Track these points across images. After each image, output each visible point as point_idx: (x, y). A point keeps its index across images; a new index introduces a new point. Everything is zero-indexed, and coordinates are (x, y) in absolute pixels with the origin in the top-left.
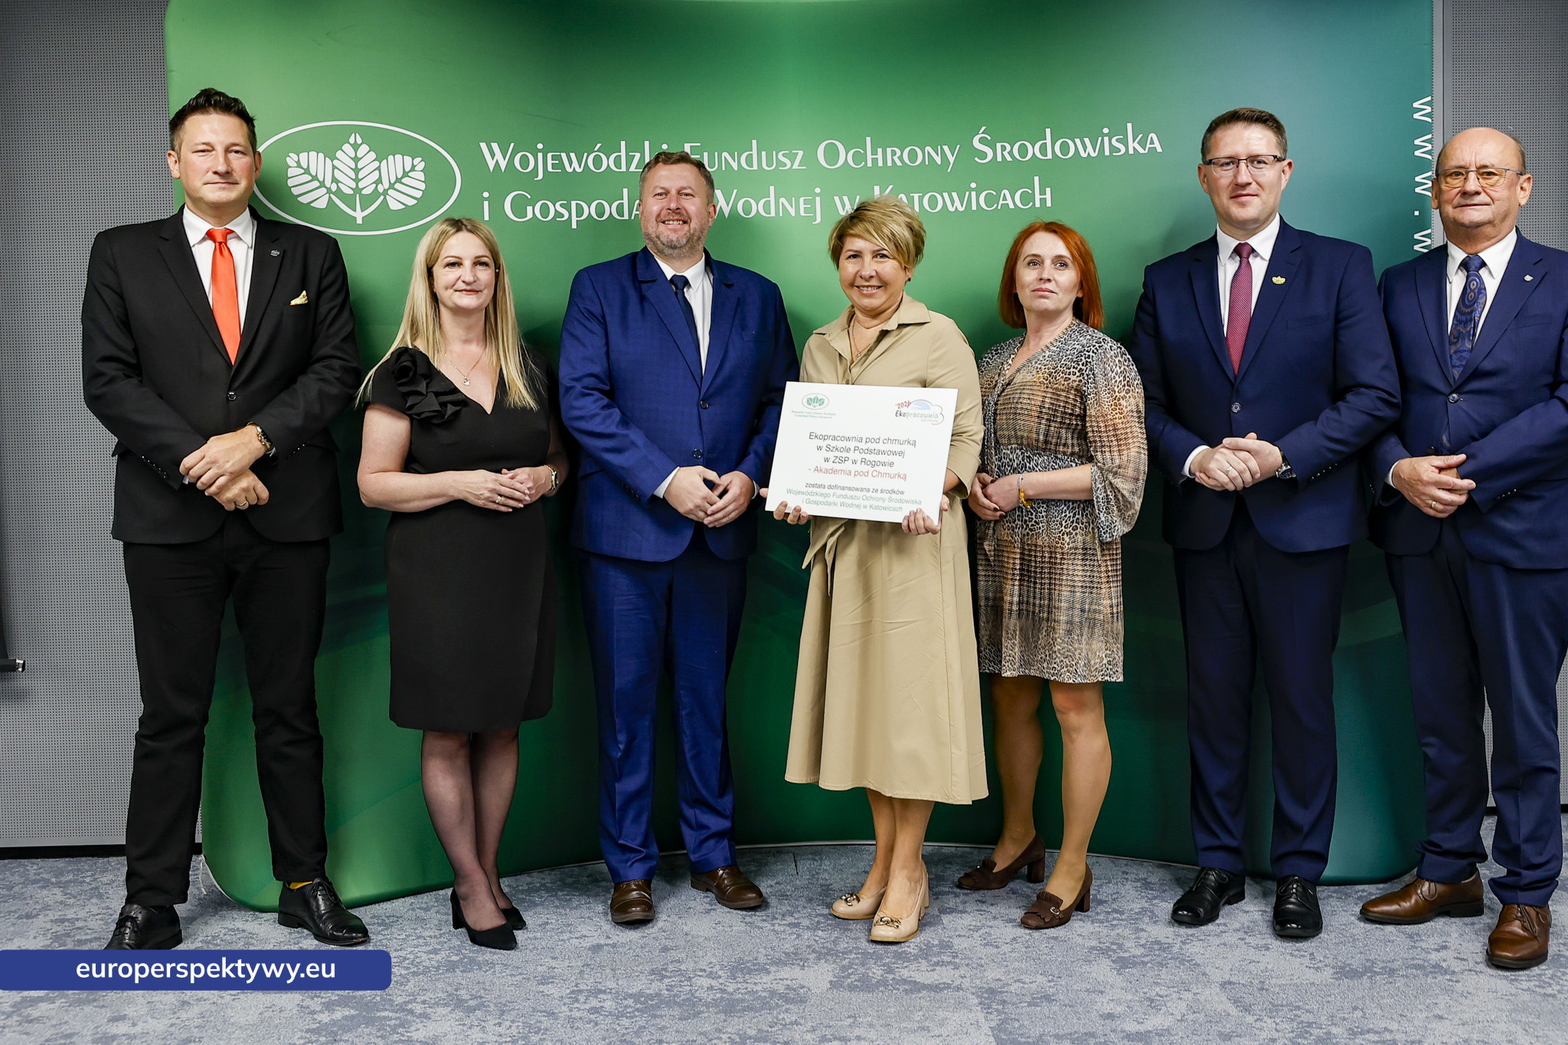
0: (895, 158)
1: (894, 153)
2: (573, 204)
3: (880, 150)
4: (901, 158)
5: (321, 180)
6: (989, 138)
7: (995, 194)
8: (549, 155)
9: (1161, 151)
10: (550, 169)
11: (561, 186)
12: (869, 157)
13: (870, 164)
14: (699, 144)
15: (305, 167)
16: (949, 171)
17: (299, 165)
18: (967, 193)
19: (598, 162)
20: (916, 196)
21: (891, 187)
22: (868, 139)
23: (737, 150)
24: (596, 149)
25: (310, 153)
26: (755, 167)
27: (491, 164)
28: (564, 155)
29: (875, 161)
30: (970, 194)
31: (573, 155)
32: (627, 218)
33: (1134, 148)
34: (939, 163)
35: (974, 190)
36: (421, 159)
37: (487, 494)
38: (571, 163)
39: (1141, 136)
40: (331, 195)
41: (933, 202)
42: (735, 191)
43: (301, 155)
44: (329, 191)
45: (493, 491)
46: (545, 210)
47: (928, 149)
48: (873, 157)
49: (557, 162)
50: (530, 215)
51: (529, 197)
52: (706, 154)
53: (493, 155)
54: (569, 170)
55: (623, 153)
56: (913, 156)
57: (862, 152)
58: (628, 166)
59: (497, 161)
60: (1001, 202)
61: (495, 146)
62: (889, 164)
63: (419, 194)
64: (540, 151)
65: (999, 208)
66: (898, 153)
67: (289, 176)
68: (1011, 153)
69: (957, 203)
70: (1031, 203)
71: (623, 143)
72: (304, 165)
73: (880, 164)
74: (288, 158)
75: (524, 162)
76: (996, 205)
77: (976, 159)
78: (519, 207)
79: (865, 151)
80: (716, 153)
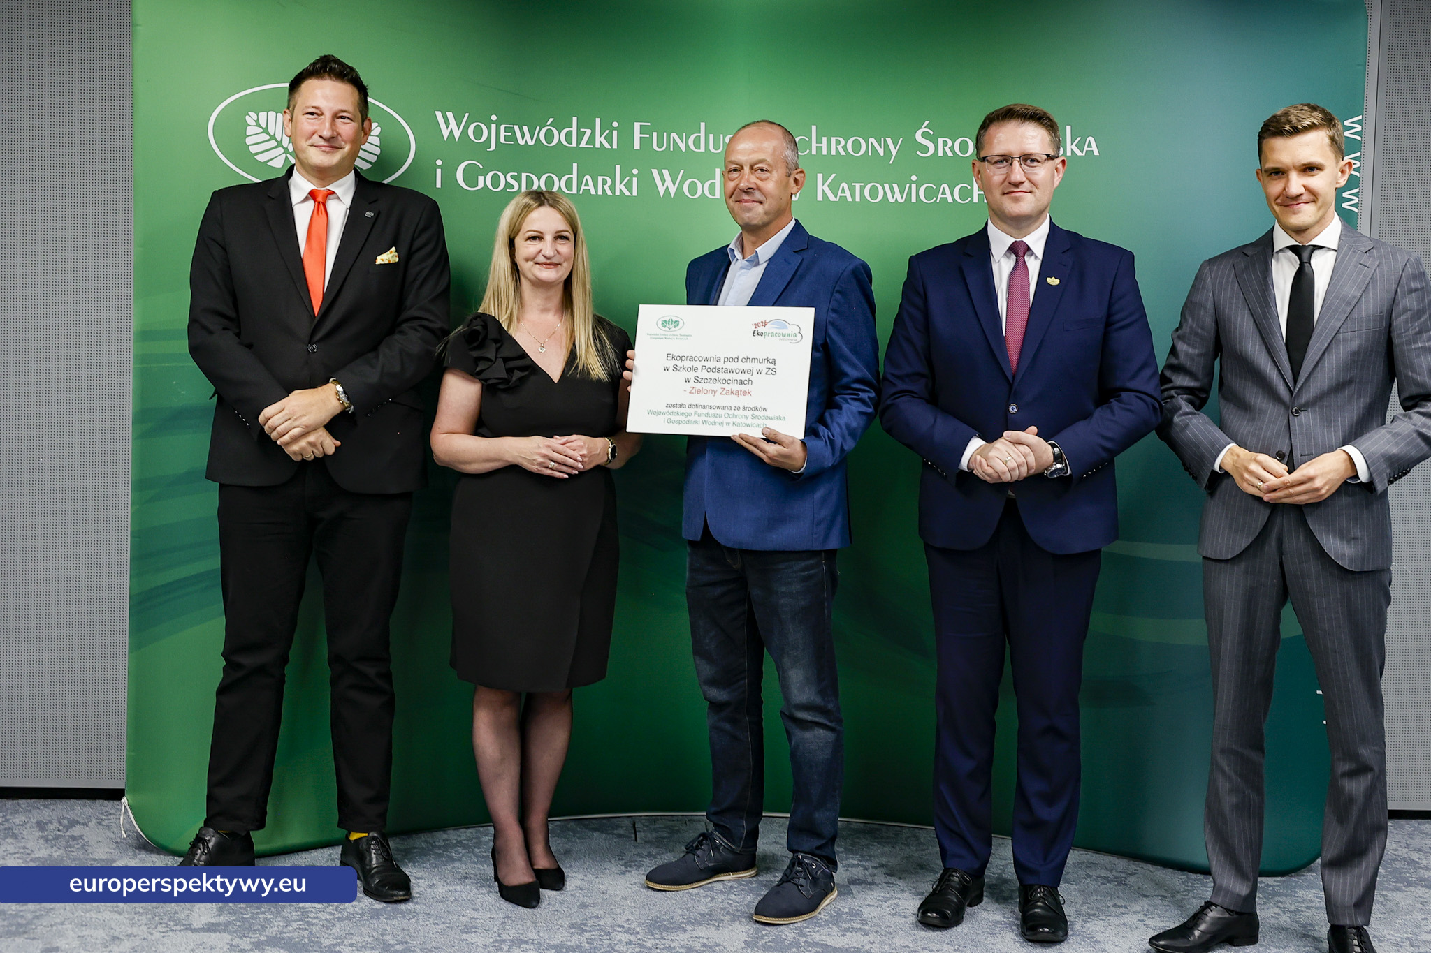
0: (840, 148)
1: (838, 142)
2: (524, 175)
3: (824, 139)
4: (845, 148)
5: (279, 140)
6: (932, 133)
7: (934, 187)
8: (503, 127)
9: (1098, 154)
10: (502, 140)
11: (512, 158)
12: (814, 145)
13: (814, 152)
14: (649, 124)
15: (264, 126)
16: (891, 163)
17: (258, 124)
18: (908, 185)
19: (549, 136)
20: (858, 186)
21: (834, 175)
22: (814, 128)
23: (685, 132)
24: (548, 124)
25: (269, 113)
26: (702, 149)
27: (446, 133)
28: (516, 128)
29: (819, 149)
30: (910, 187)
31: (525, 128)
32: (576, 193)
33: (1072, 149)
34: (882, 155)
35: (914, 182)
36: (377, 124)
37: (541, 460)
38: (523, 135)
39: (1079, 138)
40: (288, 155)
41: (874, 193)
42: (682, 171)
43: (260, 114)
44: (286, 151)
45: (545, 456)
46: (496, 181)
47: (872, 140)
48: (820, 145)
49: (510, 134)
50: (481, 185)
51: (481, 167)
52: (655, 134)
53: (447, 124)
54: (522, 143)
55: (574, 129)
56: (856, 146)
57: (808, 140)
58: (579, 141)
59: (451, 130)
60: (940, 196)
61: (450, 115)
62: (833, 152)
63: (373, 159)
64: (494, 122)
65: (938, 201)
66: (842, 142)
67: (247, 134)
68: (952, 149)
69: (897, 194)
70: (969, 199)
71: (575, 119)
72: (263, 125)
73: (824, 152)
74: (247, 117)
75: (478, 133)
76: (935, 198)
77: (918, 152)
78: (470, 176)
79: (811, 139)
80: (665, 134)
